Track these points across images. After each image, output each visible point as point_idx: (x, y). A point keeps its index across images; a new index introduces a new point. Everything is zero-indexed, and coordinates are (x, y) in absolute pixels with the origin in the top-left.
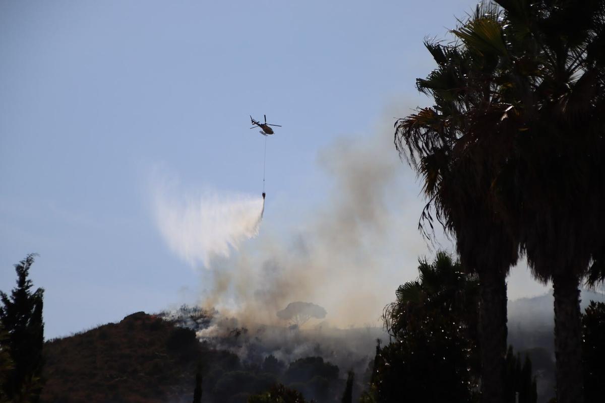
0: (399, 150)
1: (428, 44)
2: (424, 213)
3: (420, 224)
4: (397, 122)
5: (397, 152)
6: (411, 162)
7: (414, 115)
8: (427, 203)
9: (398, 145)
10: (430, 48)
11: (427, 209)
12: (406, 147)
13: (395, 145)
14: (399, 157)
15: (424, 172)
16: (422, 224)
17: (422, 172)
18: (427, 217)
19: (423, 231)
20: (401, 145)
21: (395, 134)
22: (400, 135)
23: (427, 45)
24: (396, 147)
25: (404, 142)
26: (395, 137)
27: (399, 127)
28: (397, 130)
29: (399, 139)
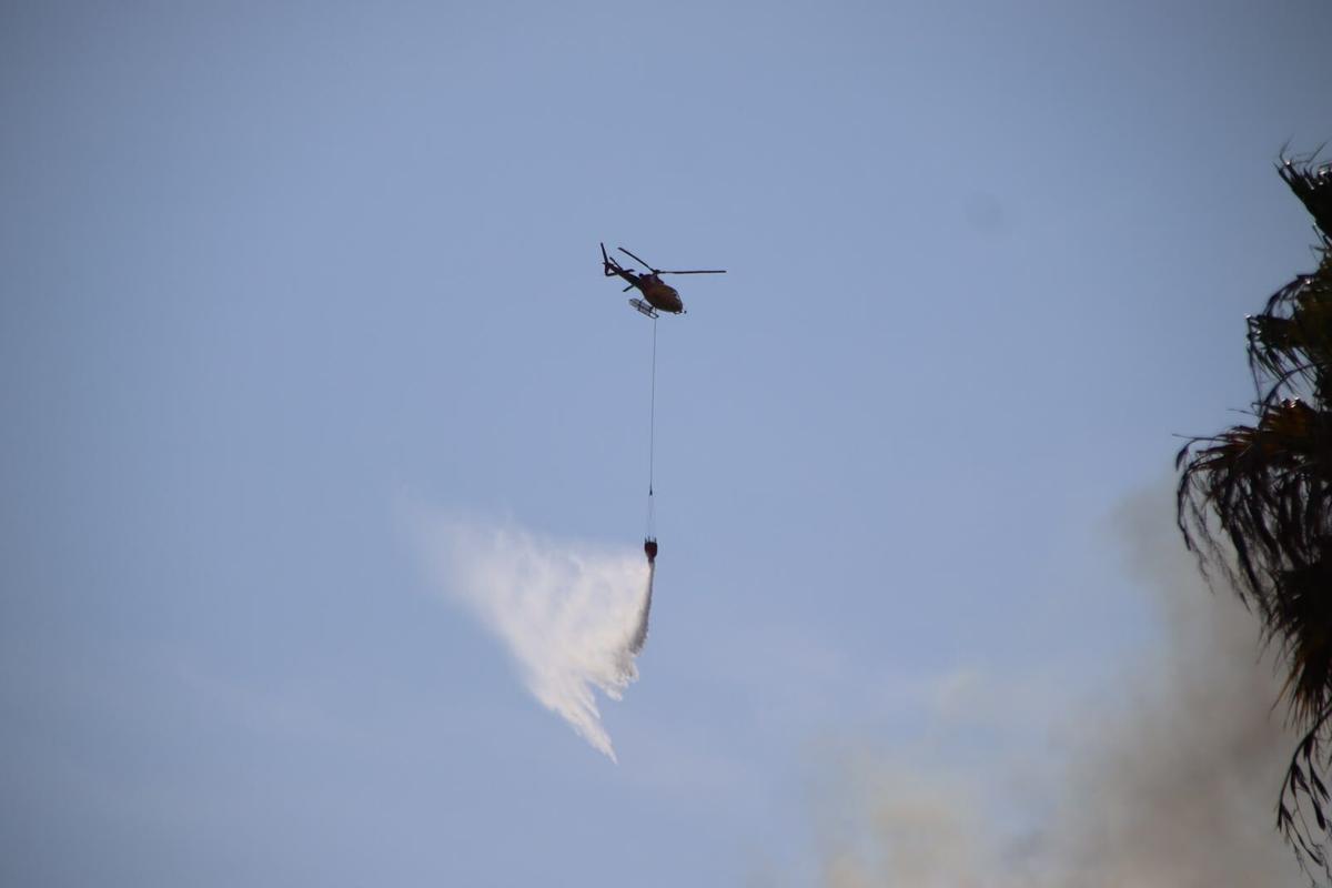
0: (1198, 551)
1: (1292, 172)
2: (1295, 770)
3: (1282, 810)
4: (1183, 452)
5: (1192, 559)
6: (1244, 589)
7: (1242, 428)
8: (1303, 735)
9: (1193, 532)
10: (1299, 184)
11: (1307, 753)
12: (1223, 538)
13: (1180, 535)
14: (1198, 576)
15: (1287, 627)
16: (1290, 806)
17: (1280, 626)
18: (1308, 781)
19: (1292, 833)
20: (1204, 532)
21: (1180, 494)
22: (1196, 495)
23: (1287, 173)
24: (1187, 538)
25: (1214, 520)
26: (1180, 504)
27: (1193, 467)
28: (1185, 478)
29: (1195, 511)
